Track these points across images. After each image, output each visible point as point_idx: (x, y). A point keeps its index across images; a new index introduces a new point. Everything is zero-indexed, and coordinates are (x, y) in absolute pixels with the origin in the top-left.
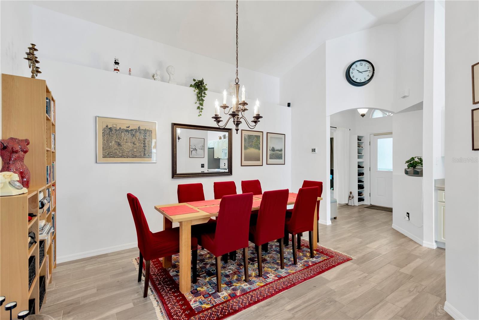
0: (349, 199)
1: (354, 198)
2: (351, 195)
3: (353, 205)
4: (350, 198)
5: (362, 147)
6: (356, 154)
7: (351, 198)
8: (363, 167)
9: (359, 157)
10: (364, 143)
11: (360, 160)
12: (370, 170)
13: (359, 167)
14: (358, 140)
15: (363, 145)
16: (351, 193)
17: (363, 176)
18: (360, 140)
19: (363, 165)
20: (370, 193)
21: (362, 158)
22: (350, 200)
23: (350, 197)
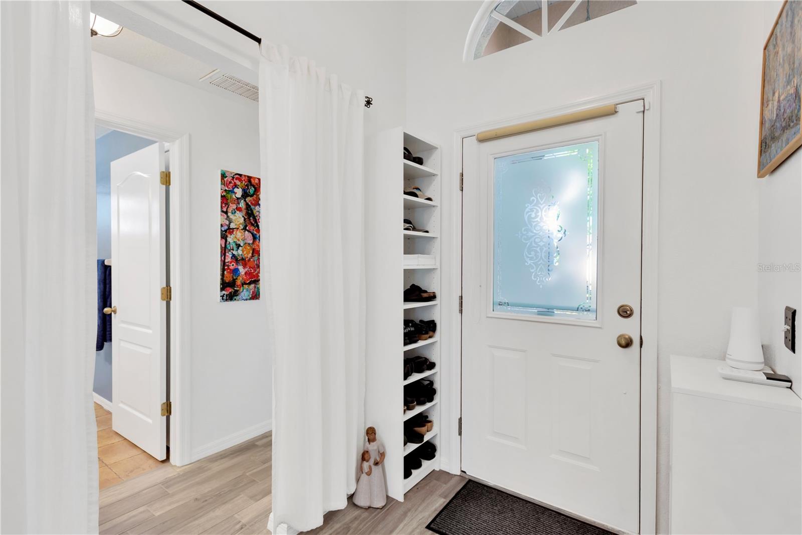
0: (360, 470)
1: (388, 462)
2: (372, 447)
3: (379, 503)
4: (366, 465)
5: (429, 199)
6: (399, 231)
7: (372, 461)
8: (432, 297)
9: (411, 246)
10: (437, 180)
11: (415, 262)
12: (461, 311)
13: (414, 293)
14: (408, 155)
15: (431, 190)
16: (371, 434)
17: (430, 337)
18: (419, 161)
19: (430, 285)
20: (460, 420)
21: (422, 253)
22: (364, 477)
23: (364, 456)
